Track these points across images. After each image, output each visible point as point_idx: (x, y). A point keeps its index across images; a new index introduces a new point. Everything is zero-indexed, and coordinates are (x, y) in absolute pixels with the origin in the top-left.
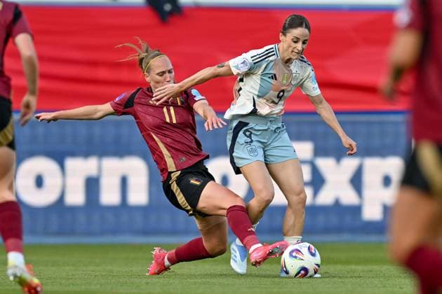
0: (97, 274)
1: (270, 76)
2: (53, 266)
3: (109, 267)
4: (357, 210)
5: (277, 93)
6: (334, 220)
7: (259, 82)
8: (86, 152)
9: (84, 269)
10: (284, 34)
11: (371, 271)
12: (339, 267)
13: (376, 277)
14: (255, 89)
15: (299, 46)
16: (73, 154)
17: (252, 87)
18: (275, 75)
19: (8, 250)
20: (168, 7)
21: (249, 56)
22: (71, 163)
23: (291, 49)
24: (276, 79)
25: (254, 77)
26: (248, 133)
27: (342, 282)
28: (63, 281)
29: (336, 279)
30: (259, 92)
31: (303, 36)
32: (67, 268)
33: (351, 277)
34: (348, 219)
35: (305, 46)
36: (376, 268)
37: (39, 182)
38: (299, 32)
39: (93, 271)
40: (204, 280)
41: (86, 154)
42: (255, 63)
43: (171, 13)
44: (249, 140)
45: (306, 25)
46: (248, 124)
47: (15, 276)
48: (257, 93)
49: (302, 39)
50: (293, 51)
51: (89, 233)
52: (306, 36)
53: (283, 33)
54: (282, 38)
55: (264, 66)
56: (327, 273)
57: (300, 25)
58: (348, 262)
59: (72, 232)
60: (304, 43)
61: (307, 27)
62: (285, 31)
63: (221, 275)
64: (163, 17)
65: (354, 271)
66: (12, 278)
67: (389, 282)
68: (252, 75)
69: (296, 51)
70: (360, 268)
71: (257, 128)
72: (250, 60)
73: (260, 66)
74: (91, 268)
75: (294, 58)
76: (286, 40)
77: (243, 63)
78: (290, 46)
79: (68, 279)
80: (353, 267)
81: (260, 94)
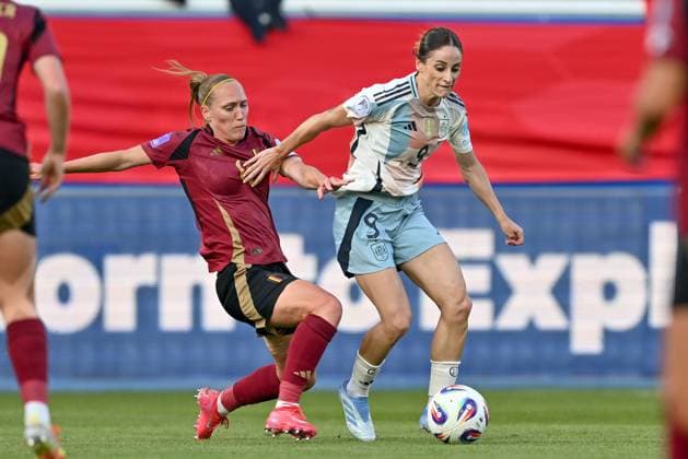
0: (156, 438)
1: (406, 125)
2: (84, 426)
3: (175, 428)
4: (562, 337)
5: (418, 150)
6: (526, 352)
7: (389, 135)
8: (137, 245)
9: (135, 430)
10: (423, 61)
11: (585, 433)
12: (535, 427)
13: (593, 442)
14: (382, 146)
15: (448, 75)
16: (117, 250)
17: (377, 143)
18: (413, 123)
19: (26, 399)
20: (265, 19)
21: (370, 93)
22: (113, 263)
23: (435, 82)
24: (415, 130)
25: (380, 126)
26: (371, 220)
27: (539, 450)
28: (102, 450)
29: (530, 446)
30: (389, 150)
31: (451, 58)
32: (108, 429)
33: (554, 442)
34: (549, 350)
35: (456, 75)
36: (591, 427)
37: (64, 294)
38: (444, 53)
39: (148, 434)
40: (322, 447)
41: (138, 249)
42: (379, 105)
43: (270, 28)
44: (373, 232)
45: (454, 41)
46: (372, 202)
47: (37, 440)
48: (385, 152)
49: (450, 65)
50: (438, 85)
51: (141, 374)
52: (457, 58)
53: (419, 58)
54: (419, 66)
55: (393, 109)
56: (516, 436)
57: (446, 42)
58: (548, 419)
59: (115, 372)
60: (454, 70)
61: (457, 44)
62: (423, 54)
63: (350, 440)
64: (258, 35)
65: (559, 433)
66: (31, 442)
67: (614, 450)
68: (377, 125)
69: (443, 83)
70: (567, 427)
71: (385, 209)
72: (372, 100)
73: (387, 110)
74: (145, 429)
75: (440, 95)
76: (426, 69)
77: (362, 103)
78: (433, 78)
79: (110, 446)
80: (556, 427)
81: (390, 153)
